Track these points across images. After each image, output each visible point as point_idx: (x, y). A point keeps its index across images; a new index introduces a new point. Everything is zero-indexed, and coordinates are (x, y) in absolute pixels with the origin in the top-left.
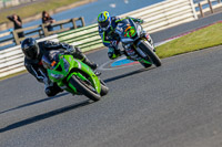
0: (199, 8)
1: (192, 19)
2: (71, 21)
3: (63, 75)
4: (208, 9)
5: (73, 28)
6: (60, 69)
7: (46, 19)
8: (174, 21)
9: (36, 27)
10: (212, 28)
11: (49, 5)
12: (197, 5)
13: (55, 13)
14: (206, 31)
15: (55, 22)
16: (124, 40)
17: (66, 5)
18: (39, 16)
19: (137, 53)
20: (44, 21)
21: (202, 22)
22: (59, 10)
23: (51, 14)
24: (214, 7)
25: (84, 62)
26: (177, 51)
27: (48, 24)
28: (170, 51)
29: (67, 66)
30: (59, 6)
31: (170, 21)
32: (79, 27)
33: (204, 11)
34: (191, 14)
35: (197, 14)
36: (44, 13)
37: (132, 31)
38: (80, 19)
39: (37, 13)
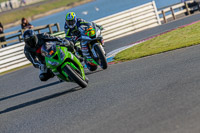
0: (162, 15)
1: (156, 25)
2: (48, 26)
3: (58, 63)
4: (171, 16)
5: (50, 33)
7: (25, 25)
8: (141, 26)
9: (16, 32)
10: (174, 33)
11: (28, 12)
12: (160, 12)
13: (33, 19)
14: (168, 36)
15: (33, 28)
18: (19, 22)
19: (90, 52)
20: (23, 27)
21: (166, 27)
22: (36, 17)
23: (29, 20)
24: (175, 14)
26: (143, 53)
28: (137, 53)
30: (36, 13)
31: (136, 27)
32: (55, 32)
33: (167, 17)
34: (155, 20)
35: (160, 20)
36: (23, 20)
37: (93, 32)
38: (56, 25)
39: (17, 20)
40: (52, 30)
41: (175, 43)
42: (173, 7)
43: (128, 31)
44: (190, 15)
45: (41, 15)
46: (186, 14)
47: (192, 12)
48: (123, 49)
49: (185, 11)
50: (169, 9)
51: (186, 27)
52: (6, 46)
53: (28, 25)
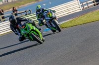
0: (83, 6)
1: (79, 11)
2: (26, 11)
3: (27, 32)
4: (87, 6)
5: (26, 15)
6: (26, 29)
7: (14, 10)
8: (72, 12)
9: (10, 14)
10: (88, 14)
11: (16, 4)
12: (81, 4)
13: (18, 8)
14: (85, 16)
15: (18, 12)
16: (46, 18)
17: (23, 4)
18: (11, 9)
20: (13, 12)
21: (84, 12)
22: (20, 7)
23: (17, 8)
24: (89, 5)
25: (36, 27)
26: (73, 24)
27: (15, 13)
28: (70, 25)
29: (29, 28)
30: (20, 5)
32: (29, 14)
33: (85, 7)
34: (79, 8)
35: (82, 8)
36: (13, 8)
38: (30, 10)
39: (10, 8)
40: (28, 13)
41: (89, 20)
42: (88, 2)
43: (65, 14)
44: (96, 6)
45: (22, 6)
46: (95, 5)
47: (97, 4)
48: (63, 22)
49: (94, 4)
50: (86, 3)
51: (95, 12)
52: (5, 21)
53: (16, 10)
